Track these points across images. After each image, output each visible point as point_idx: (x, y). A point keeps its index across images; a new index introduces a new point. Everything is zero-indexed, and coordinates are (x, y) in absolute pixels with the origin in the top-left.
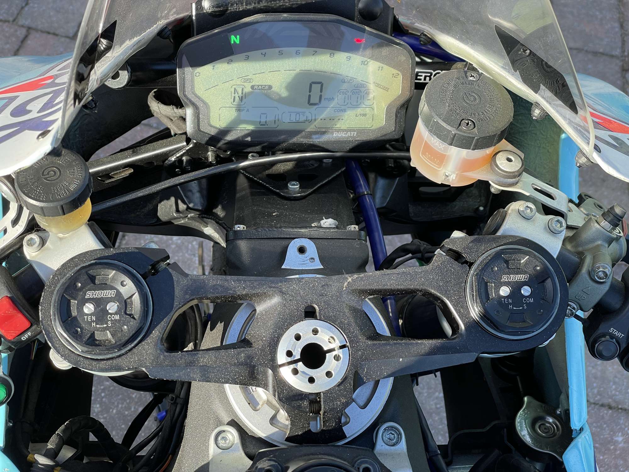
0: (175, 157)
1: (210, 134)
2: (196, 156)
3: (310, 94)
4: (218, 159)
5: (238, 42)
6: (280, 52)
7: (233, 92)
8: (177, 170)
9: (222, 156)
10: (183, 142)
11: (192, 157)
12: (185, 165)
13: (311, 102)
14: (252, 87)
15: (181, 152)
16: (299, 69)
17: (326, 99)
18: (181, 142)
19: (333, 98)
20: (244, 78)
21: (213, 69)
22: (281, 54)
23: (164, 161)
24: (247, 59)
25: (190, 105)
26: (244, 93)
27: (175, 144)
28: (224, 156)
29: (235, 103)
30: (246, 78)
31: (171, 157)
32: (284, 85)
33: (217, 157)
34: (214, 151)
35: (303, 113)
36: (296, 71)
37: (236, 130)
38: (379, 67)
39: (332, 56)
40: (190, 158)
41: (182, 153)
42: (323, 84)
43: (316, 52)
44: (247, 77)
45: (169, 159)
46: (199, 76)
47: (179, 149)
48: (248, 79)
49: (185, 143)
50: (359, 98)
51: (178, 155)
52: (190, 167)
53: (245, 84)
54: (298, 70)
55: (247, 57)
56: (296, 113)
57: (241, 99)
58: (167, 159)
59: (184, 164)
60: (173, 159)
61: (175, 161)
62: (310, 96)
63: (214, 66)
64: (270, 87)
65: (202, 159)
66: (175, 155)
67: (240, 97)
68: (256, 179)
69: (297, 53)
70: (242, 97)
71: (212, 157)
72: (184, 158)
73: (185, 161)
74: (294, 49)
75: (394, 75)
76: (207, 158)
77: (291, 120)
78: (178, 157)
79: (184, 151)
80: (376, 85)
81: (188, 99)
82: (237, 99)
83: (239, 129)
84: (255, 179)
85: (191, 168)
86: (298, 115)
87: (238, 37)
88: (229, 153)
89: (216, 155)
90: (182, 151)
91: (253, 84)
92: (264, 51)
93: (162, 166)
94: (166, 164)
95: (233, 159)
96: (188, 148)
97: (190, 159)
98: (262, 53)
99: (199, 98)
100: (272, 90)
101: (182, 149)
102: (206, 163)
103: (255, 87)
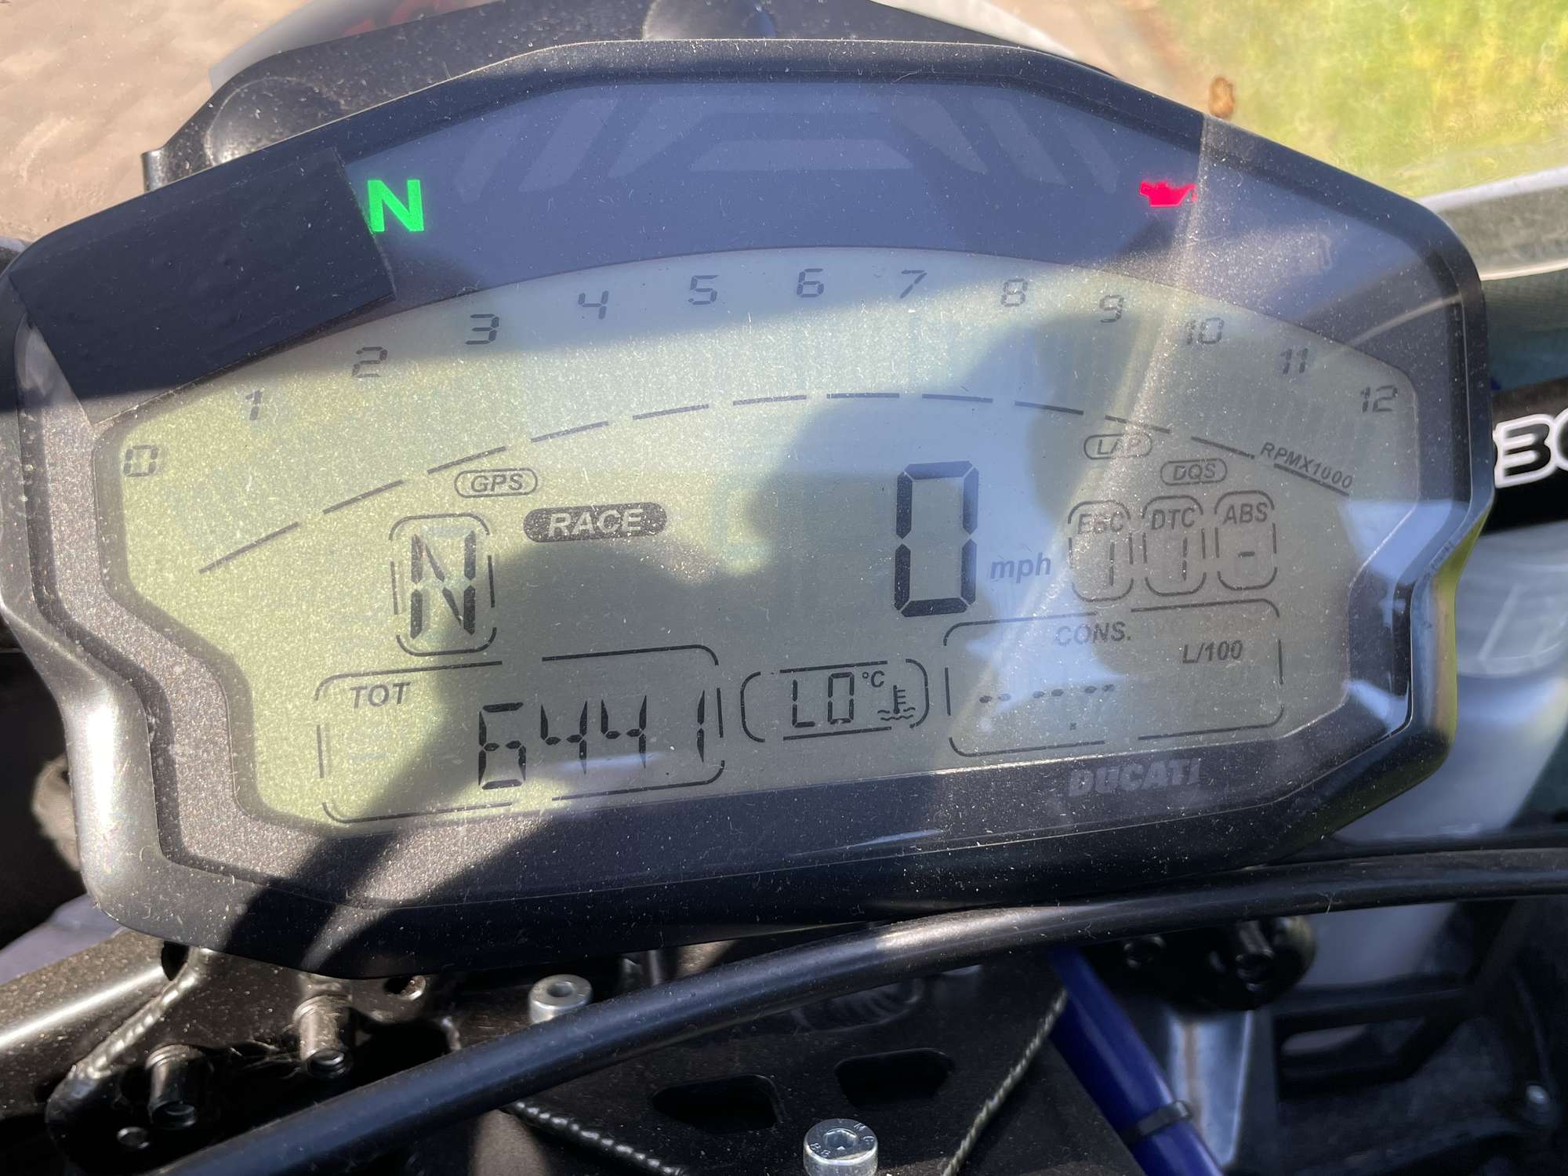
0: (102, 1061)
1: (252, 876)
2: (226, 1040)
3: (906, 542)
4: (361, 1037)
5: (413, 219)
6: (701, 284)
7: (407, 564)
8: (124, 1132)
9: (377, 1015)
10: (148, 967)
11: (200, 1048)
12: (162, 1097)
13: (916, 594)
14: (536, 522)
15: (134, 1025)
16: (823, 393)
17: (1003, 565)
18: (135, 965)
19: (1040, 561)
20: (472, 466)
21: (254, 414)
22: (706, 297)
23: (44, 1091)
24: (485, 336)
25: (93, 676)
26: (482, 565)
27: (99, 985)
28: (391, 1015)
29: (423, 643)
30: (486, 463)
31: (81, 1065)
32: (739, 496)
33: (351, 1025)
34: (329, 993)
35: (871, 670)
36: (808, 403)
37: (443, 824)
38: (1289, 354)
39: (1016, 299)
40: (194, 1054)
41: (140, 1030)
42: (975, 473)
43: (921, 275)
44: (497, 461)
45: (71, 1075)
46: (152, 469)
47: (125, 1011)
48: (500, 476)
49: (158, 972)
50: (1194, 548)
51: (120, 1046)
52: (191, 1109)
53: (483, 506)
54: (817, 395)
55: (487, 323)
56: (829, 673)
57: (467, 610)
58: (61, 1077)
59: (158, 1091)
60: (93, 1070)
61: (105, 1084)
62: (903, 557)
63: (258, 395)
64: (653, 517)
65: (264, 1051)
66: (101, 1048)
67: (460, 603)
68: (595, 1136)
69: (807, 290)
70: (470, 593)
71: (318, 1033)
72: (160, 1060)
73: (162, 1073)
74: (783, 265)
75: (1371, 400)
76: (291, 1042)
77: (800, 719)
78: (119, 1059)
79: (150, 1020)
80: (1281, 461)
81: (74, 634)
82: (438, 611)
83: (465, 814)
84: (585, 1134)
85: (198, 1115)
86: (841, 685)
87: (414, 186)
88: (417, 994)
89: (346, 1015)
90: (141, 1020)
91: (540, 502)
92: (592, 283)
93: (39, 1116)
94: (56, 1105)
95: (447, 1022)
96: (174, 995)
97: (191, 1062)
98: (582, 298)
99: (156, 620)
100: (665, 533)
101: (143, 1005)
102: (289, 1067)
103: (553, 525)
